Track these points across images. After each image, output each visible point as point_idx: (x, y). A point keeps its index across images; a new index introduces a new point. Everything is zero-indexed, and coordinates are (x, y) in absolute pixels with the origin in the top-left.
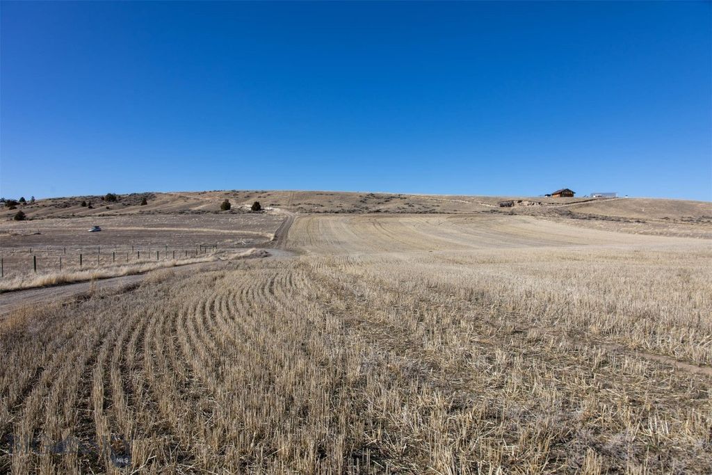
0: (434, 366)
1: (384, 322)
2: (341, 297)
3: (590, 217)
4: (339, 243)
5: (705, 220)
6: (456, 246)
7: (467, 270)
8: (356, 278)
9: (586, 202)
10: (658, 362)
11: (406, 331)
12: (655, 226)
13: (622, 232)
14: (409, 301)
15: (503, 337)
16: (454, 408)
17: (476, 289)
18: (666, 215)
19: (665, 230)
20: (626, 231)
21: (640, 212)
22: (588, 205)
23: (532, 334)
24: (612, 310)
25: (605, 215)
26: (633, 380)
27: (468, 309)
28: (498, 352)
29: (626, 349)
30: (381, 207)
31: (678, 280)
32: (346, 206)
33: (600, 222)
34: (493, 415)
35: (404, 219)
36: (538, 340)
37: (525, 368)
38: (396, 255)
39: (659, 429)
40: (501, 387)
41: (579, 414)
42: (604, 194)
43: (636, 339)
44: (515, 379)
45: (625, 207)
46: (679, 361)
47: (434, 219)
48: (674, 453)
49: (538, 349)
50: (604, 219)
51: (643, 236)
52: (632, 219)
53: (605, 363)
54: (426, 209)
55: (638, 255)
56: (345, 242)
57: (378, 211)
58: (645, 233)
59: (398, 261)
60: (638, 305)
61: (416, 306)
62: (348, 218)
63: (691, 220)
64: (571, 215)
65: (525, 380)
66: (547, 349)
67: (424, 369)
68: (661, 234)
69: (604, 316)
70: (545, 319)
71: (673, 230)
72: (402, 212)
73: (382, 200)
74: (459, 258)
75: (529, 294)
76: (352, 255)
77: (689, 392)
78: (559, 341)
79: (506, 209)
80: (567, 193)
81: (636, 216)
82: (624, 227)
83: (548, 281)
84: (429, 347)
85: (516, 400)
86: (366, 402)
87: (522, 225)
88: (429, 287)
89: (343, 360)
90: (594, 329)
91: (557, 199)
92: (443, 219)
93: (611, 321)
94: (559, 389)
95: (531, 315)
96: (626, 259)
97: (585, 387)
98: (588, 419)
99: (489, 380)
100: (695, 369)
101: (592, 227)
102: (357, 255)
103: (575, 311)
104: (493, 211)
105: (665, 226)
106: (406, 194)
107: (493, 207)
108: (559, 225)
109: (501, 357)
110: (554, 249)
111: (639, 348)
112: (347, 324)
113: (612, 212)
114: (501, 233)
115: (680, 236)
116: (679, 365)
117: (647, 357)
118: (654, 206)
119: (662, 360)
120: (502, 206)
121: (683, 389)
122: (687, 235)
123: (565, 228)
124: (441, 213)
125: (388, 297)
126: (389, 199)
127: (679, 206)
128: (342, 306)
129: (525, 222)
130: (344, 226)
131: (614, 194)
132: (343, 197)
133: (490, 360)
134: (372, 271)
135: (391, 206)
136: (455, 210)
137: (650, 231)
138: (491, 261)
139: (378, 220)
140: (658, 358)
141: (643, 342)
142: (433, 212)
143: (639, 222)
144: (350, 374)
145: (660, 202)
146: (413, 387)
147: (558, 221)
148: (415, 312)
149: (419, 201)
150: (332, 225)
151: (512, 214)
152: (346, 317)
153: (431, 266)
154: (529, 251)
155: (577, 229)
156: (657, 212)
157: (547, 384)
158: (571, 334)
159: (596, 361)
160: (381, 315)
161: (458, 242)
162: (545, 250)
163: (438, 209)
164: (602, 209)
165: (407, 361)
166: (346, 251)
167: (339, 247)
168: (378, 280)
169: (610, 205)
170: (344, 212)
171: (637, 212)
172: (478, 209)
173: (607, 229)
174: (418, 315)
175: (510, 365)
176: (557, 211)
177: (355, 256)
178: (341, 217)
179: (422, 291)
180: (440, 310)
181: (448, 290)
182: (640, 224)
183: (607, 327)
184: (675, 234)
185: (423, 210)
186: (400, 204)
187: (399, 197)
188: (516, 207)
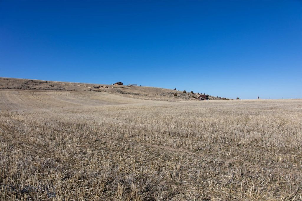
0: (58, 160)
1: (34, 143)
2: (10, 132)
3: (129, 93)
4: (12, 104)
5: (164, 95)
6: (75, 105)
7: (79, 116)
8: (20, 122)
9: (127, 87)
10: (146, 146)
11: (46, 145)
12: (149, 97)
13: (139, 99)
14: (49, 131)
15: (91, 143)
16: (65, 178)
17: (81, 124)
18: (153, 93)
19: (153, 98)
20: (140, 99)
21: (145, 92)
22: (128, 89)
23: (103, 140)
24: (133, 128)
25: (134, 92)
26: (138, 153)
27: (77, 132)
28: (88, 149)
29: (137, 142)
30: (37, 87)
31: (155, 115)
32: (16, 85)
33: (132, 95)
34: (83, 177)
35: (49, 93)
36: (105, 143)
37: (99, 155)
38: (44, 110)
39: (144, 170)
40: (88, 165)
41: (117, 170)
42: (133, 84)
43: (140, 138)
44: (94, 160)
45: (140, 90)
46: (153, 144)
47: (64, 93)
48: (148, 177)
49: (105, 146)
50: (133, 94)
51: (146, 100)
52: (142, 94)
53: (129, 148)
54: (60, 88)
55: (144, 107)
56: (15, 104)
57: (35, 89)
58: (146, 99)
59: (45, 113)
60: (142, 125)
61: (52, 133)
62: (18, 91)
63: (160, 95)
64: (121, 92)
65: (98, 160)
66: (109, 146)
67: (53, 162)
68: (151, 100)
69: (130, 131)
70: (109, 134)
71: (155, 98)
72: (48, 89)
73: (37, 84)
74: (76, 110)
75: (104, 124)
76: (19, 111)
77: (154, 155)
78: (113, 142)
79: (96, 89)
80: (120, 84)
81: (143, 93)
82: (140, 97)
83: (111, 119)
84: (57, 152)
85: (94, 169)
86: (19, 183)
87: (103, 96)
88: (60, 124)
89: (8, 164)
90: (126, 136)
91: (116, 86)
92: (68, 93)
93: (132, 132)
94: (111, 162)
95: (103, 133)
96: (140, 109)
97: (121, 159)
98: (121, 171)
99: (83, 162)
100: (157, 146)
101: (129, 97)
102: (22, 110)
103: (120, 129)
104: (91, 90)
105: (152, 97)
106: (50, 81)
107: (91, 88)
108: (118, 96)
109: (89, 151)
110: (115, 106)
111: (141, 141)
112: (12, 146)
113: (136, 92)
114: (94, 99)
115: (157, 100)
116: (153, 146)
117: (143, 144)
118: (149, 89)
119: (148, 144)
120: (95, 88)
121: (152, 154)
122: (159, 100)
123: (119, 97)
124: (67, 90)
125: (37, 130)
126: (41, 83)
127: (157, 90)
128: (10, 136)
129: (104, 95)
130: (15, 95)
131: (137, 85)
132: (14, 81)
133: (85, 153)
134: (30, 118)
135: (42, 86)
136: (74, 89)
137: (148, 98)
138: (90, 111)
139: (35, 93)
140: (146, 144)
141: (142, 139)
142: (64, 90)
143: (144, 95)
144: (11, 171)
145: (151, 88)
146: (46, 171)
147: (117, 94)
148: (51, 136)
149: (56, 84)
150: (7, 95)
151: (99, 91)
152: (12, 142)
153: (62, 114)
154: (105, 107)
155: (124, 97)
156: (150, 92)
157: (106, 160)
158: (118, 139)
159: (126, 148)
160: (32, 140)
161: (76, 103)
162: (111, 106)
163: (66, 89)
164: (133, 90)
165: (44, 160)
166: (16, 109)
167: (11, 107)
168: (33, 122)
169: (135, 89)
170: (15, 88)
171: (144, 92)
172: (85, 89)
173: (134, 98)
174: (53, 137)
175: (93, 154)
176: (116, 90)
177: (22, 111)
178: (13, 91)
179: (56, 126)
180: (64, 134)
181: (69, 125)
182: (145, 96)
183: (131, 135)
184: (155, 100)
185: (59, 89)
186: (47, 86)
187: (47, 82)
188: (101, 88)
